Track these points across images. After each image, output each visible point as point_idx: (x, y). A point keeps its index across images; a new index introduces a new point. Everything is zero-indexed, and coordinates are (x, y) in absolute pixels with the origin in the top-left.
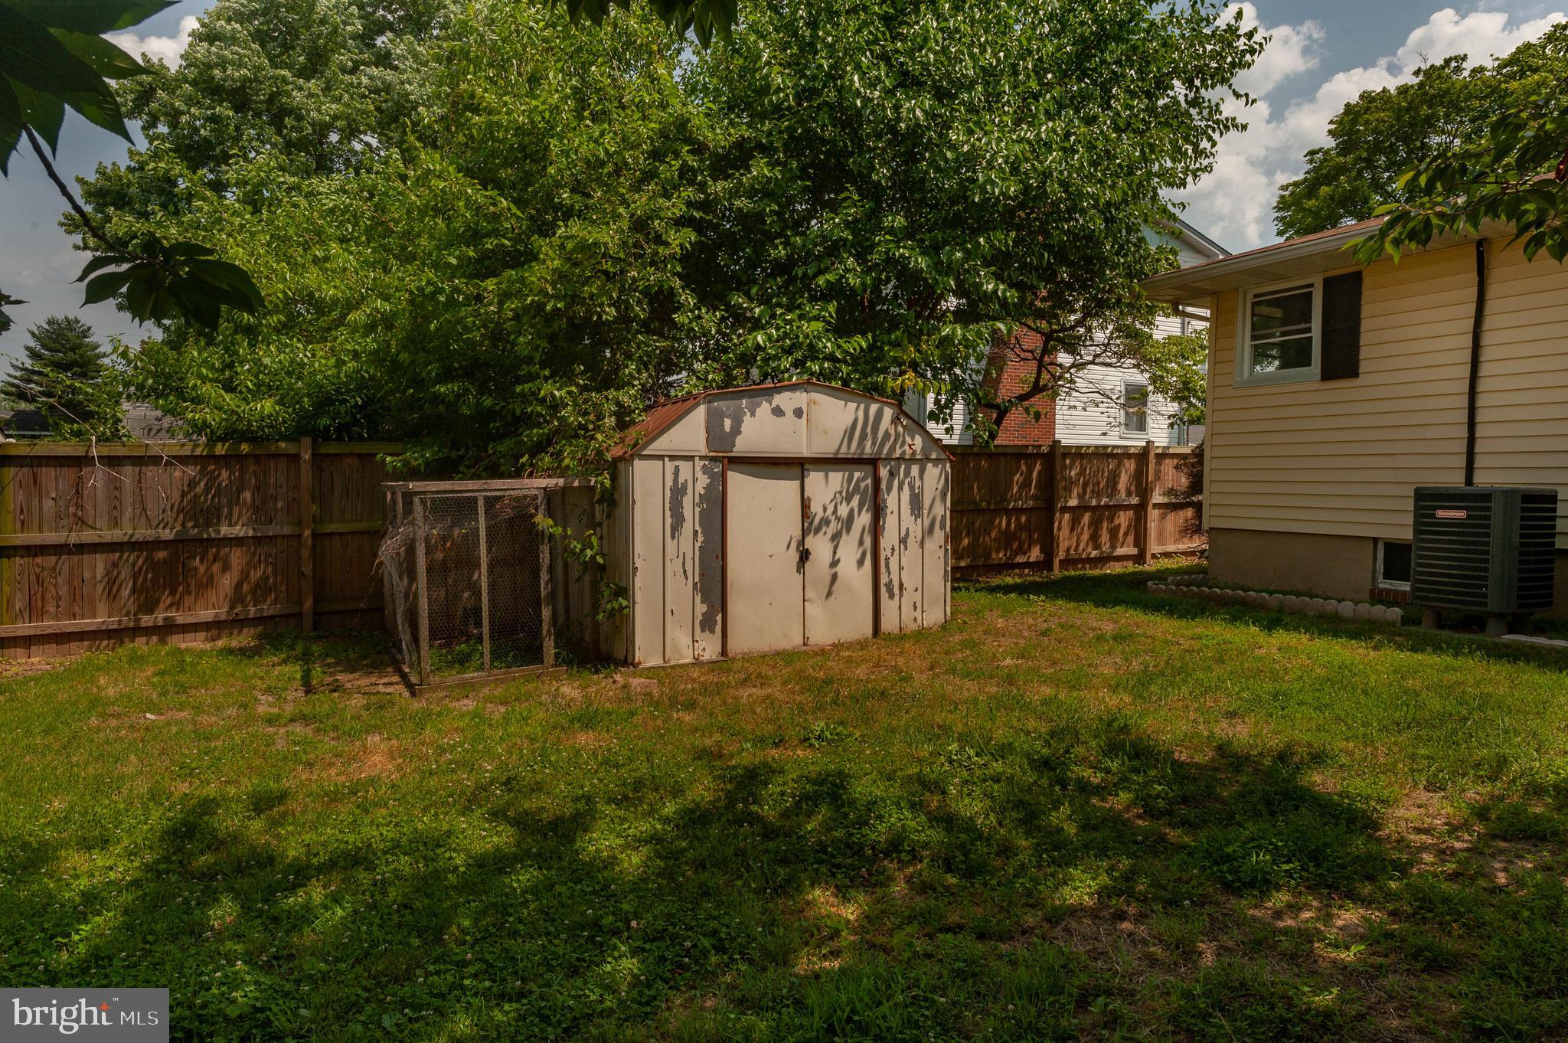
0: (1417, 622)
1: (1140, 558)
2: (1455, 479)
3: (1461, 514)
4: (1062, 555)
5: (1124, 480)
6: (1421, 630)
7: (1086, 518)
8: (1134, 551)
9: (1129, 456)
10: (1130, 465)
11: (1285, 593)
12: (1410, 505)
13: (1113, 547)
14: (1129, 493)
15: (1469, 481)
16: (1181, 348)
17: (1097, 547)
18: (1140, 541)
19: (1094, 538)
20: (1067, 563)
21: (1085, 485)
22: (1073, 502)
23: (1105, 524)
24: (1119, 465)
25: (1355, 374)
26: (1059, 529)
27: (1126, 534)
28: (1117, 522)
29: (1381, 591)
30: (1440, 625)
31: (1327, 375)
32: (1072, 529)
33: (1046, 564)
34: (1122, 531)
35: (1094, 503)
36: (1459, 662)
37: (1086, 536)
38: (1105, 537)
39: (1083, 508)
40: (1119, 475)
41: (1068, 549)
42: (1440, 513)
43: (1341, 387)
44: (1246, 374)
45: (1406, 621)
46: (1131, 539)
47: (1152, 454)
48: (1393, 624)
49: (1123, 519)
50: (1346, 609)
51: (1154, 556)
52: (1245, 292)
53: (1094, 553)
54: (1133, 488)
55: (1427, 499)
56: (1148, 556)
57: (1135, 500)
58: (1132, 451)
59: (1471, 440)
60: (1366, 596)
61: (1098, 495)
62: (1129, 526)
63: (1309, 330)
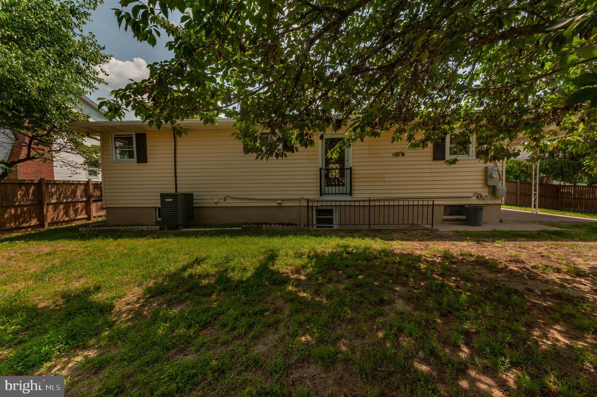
0: (163, 229)
1: (89, 218)
2: (173, 191)
3: (171, 200)
4: (49, 221)
5: (79, 193)
6: (164, 231)
7: (62, 206)
8: (86, 216)
9: (81, 184)
10: (82, 187)
11: (127, 226)
12: (159, 198)
13: (76, 216)
14: (82, 197)
15: (176, 191)
16: (94, 149)
17: (67, 216)
18: (88, 212)
19: (66, 213)
20: (52, 224)
21: (60, 194)
22: (53, 201)
23: (71, 208)
24: (76, 187)
25: (146, 162)
26: (47, 211)
27: (82, 211)
28: (77, 207)
29: (158, 221)
30: (169, 229)
31: (139, 162)
32: (55, 211)
33: (42, 225)
34: (80, 210)
35: (65, 201)
36: (169, 239)
37: (62, 213)
38: (71, 213)
39: (59, 203)
40: (77, 190)
41: (53, 218)
42: (166, 200)
43: (142, 166)
44: (114, 159)
45: (161, 229)
46: (84, 212)
47: (91, 184)
48: (157, 231)
49: (80, 206)
50: (145, 228)
51: (94, 217)
52: (112, 134)
53: (66, 219)
54: (83, 195)
55: (163, 196)
56: (92, 217)
57: (84, 199)
58: (82, 182)
59: (176, 181)
60: (154, 223)
61: (67, 198)
62: (83, 208)
63: (133, 148)
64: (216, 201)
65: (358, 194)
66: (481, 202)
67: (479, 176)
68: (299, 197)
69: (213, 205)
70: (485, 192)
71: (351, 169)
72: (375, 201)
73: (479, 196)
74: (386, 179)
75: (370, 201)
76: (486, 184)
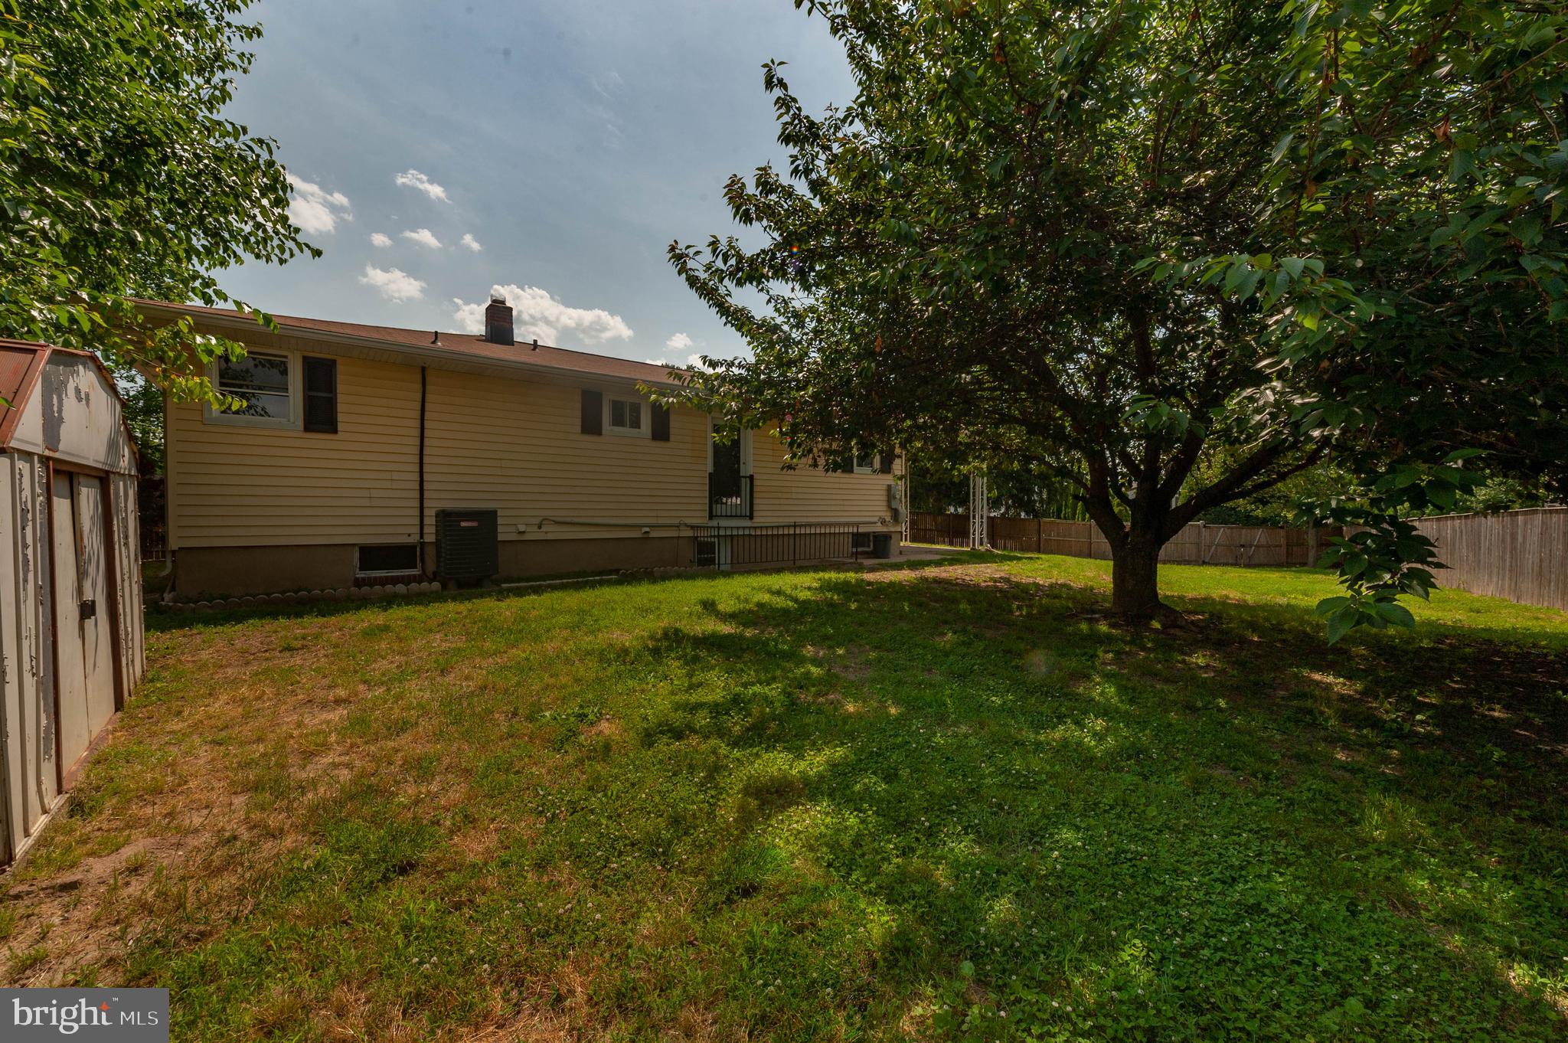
2: (412, 506)
3: (475, 524)
15: (422, 506)
25: (335, 431)
31: (309, 428)
42: (463, 524)
44: (215, 413)
45: (442, 588)
60: (351, 584)
63: (286, 390)
64: (522, 528)
65: (760, 519)
66: (885, 529)
67: (882, 496)
68: (676, 521)
69: (514, 537)
70: (888, 516)
71: (751, 477)
72: (801, 526)
73: (883, 522)
74: (794, 496)
75: (795, 526)
76: (889, 506)
